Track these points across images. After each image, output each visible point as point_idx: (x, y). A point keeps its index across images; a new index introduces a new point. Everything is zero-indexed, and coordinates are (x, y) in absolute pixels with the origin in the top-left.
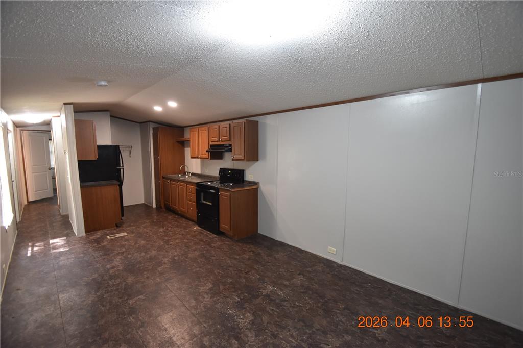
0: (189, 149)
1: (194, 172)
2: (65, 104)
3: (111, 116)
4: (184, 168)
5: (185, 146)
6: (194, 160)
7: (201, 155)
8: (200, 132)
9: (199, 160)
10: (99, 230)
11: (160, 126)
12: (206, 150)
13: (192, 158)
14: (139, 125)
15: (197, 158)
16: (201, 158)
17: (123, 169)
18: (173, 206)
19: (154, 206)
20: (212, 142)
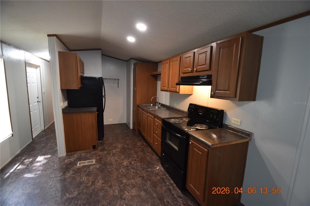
0: (160, 82)
1: (164, 103)
2: (49, 36)
3: (102, 55)
4: (155, 99)
5: (158, 79)
6: (164, 93)
7: (170, 88)
8: (171, 63)
9: (168, 93)
10: (79, 150)
11: (138, 61)
12: (176, 82)
13: (162, 90)
14: (126, 62)
15: (167, 91)
16: (170, 91)
17: (105, 97)
18: (143, 133)
19: (131, 127)
20: (183, 73)
